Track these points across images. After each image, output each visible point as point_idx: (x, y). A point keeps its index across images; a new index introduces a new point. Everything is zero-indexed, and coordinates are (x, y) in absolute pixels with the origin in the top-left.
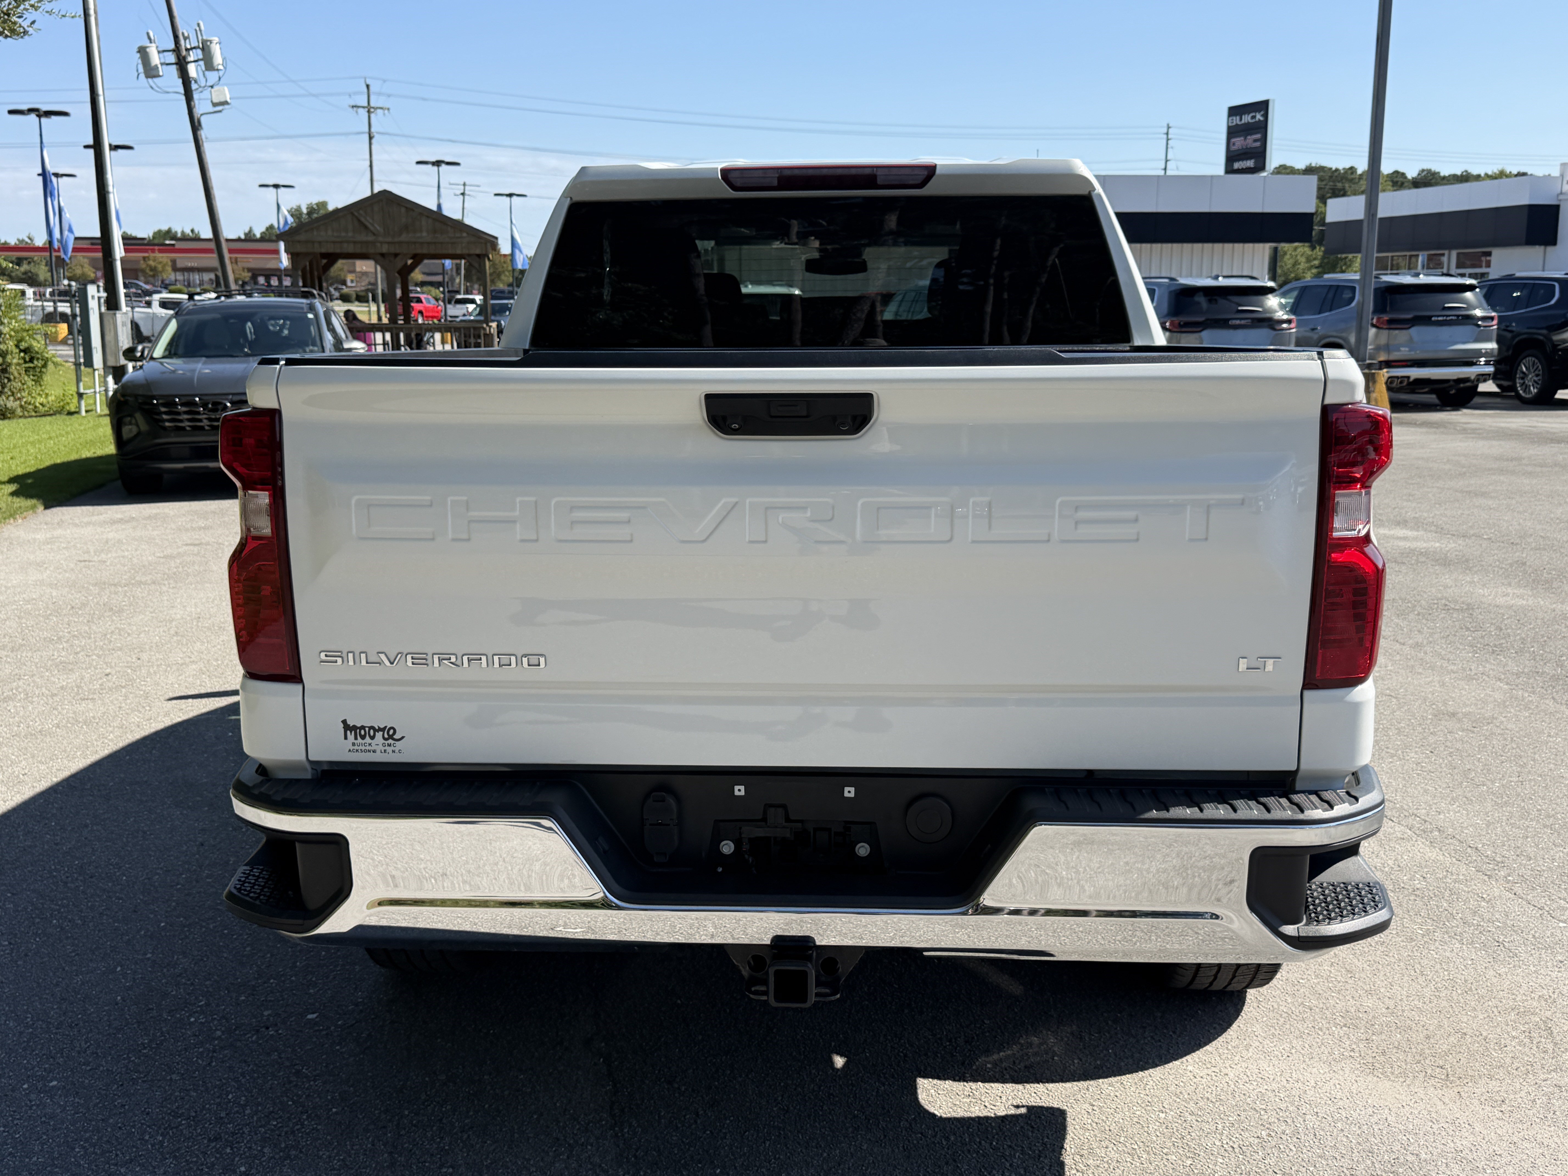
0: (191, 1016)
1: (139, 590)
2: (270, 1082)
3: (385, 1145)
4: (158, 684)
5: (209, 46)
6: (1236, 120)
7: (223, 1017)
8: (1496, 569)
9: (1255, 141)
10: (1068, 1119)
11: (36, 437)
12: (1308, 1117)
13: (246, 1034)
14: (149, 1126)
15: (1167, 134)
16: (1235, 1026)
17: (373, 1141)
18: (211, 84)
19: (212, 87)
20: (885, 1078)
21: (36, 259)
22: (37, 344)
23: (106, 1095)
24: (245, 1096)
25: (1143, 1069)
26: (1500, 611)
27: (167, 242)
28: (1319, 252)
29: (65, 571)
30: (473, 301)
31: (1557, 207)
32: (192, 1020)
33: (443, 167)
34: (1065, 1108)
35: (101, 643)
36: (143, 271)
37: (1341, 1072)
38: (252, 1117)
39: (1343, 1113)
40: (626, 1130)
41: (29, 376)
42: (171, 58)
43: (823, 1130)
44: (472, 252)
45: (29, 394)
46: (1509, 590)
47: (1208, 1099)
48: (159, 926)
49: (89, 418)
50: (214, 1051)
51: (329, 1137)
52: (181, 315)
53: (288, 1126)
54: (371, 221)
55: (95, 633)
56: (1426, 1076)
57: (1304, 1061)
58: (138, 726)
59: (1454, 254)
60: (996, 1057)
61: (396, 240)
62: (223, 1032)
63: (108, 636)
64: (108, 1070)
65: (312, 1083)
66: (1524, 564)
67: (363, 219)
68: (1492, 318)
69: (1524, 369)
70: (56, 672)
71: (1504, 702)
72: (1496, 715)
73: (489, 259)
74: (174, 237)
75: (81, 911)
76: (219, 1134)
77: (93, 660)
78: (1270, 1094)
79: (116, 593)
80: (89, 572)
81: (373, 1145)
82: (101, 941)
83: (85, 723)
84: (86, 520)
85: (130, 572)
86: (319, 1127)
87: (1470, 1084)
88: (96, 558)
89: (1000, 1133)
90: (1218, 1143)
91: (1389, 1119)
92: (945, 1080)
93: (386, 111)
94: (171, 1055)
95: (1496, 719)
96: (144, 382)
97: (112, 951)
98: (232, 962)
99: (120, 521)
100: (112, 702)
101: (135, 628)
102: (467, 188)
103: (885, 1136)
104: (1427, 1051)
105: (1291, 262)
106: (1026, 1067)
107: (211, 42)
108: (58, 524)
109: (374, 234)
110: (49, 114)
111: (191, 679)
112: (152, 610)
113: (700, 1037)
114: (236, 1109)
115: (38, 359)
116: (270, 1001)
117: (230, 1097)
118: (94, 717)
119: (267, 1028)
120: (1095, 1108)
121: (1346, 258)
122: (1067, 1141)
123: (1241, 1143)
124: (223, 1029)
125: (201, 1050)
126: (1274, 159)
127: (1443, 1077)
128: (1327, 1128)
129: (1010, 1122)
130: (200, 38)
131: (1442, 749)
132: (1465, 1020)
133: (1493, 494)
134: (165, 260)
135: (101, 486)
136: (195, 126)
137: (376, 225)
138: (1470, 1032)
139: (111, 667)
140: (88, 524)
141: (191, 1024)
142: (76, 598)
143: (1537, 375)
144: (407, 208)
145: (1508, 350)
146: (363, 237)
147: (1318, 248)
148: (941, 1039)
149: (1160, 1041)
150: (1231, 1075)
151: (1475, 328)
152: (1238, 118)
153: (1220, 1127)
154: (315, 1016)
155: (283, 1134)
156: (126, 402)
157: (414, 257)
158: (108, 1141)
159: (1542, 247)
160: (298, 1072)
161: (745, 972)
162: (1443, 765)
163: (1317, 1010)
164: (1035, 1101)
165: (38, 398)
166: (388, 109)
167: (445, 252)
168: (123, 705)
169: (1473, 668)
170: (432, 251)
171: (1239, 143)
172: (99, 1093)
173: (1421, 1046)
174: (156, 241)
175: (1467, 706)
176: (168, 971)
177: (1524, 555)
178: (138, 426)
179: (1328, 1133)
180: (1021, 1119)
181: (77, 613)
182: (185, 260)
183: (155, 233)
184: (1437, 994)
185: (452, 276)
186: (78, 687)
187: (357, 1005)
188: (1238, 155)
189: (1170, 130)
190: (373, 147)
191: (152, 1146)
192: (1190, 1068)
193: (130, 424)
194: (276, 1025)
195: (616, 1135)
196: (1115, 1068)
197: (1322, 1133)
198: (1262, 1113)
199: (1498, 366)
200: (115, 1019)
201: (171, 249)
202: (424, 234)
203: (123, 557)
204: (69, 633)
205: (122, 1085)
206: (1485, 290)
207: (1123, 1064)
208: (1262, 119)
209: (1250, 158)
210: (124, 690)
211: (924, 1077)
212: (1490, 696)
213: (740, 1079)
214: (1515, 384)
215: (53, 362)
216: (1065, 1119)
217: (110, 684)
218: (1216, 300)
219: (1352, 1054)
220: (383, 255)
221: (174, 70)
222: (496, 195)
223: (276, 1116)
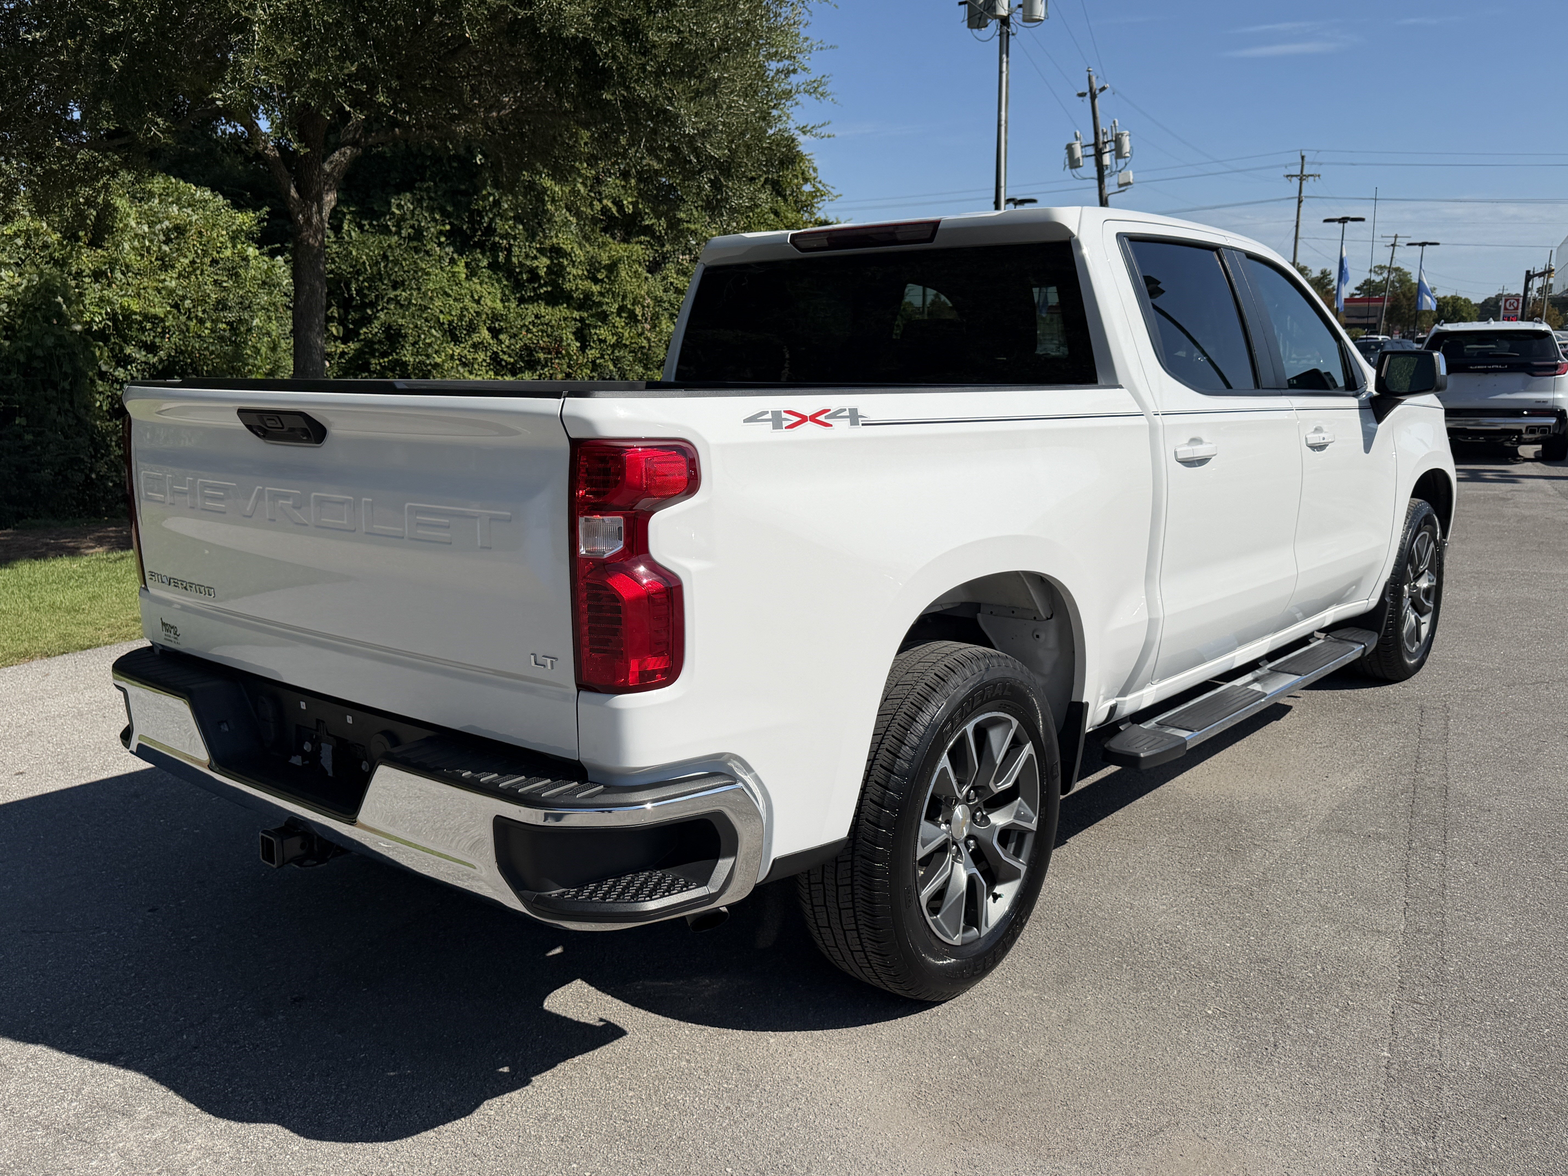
5: (1120, 139)
10: (616, 1040)
16: (874, 1025)
18: (1119, 169)
19: (1120, 171)
25: (738, 1028)
42: (1091, 151)
60: (656, 983)
87: (977, 1142)
89: (556, 1032)
102: (1398, 240)
103: (488, 1006)
107: (1122, 135)
122: (586, 1054)
129: (577, 1028)
130: (1114, 132)
148: (645, 959)
173: (1003, 1099)
180: (587, 1029)
190: (1301, 209)
196: (718, 1020)
207: (730, 1019)
213: (480, 942)
216: (614, 1040)
221: (1092, 161)
222: (1414, 244)
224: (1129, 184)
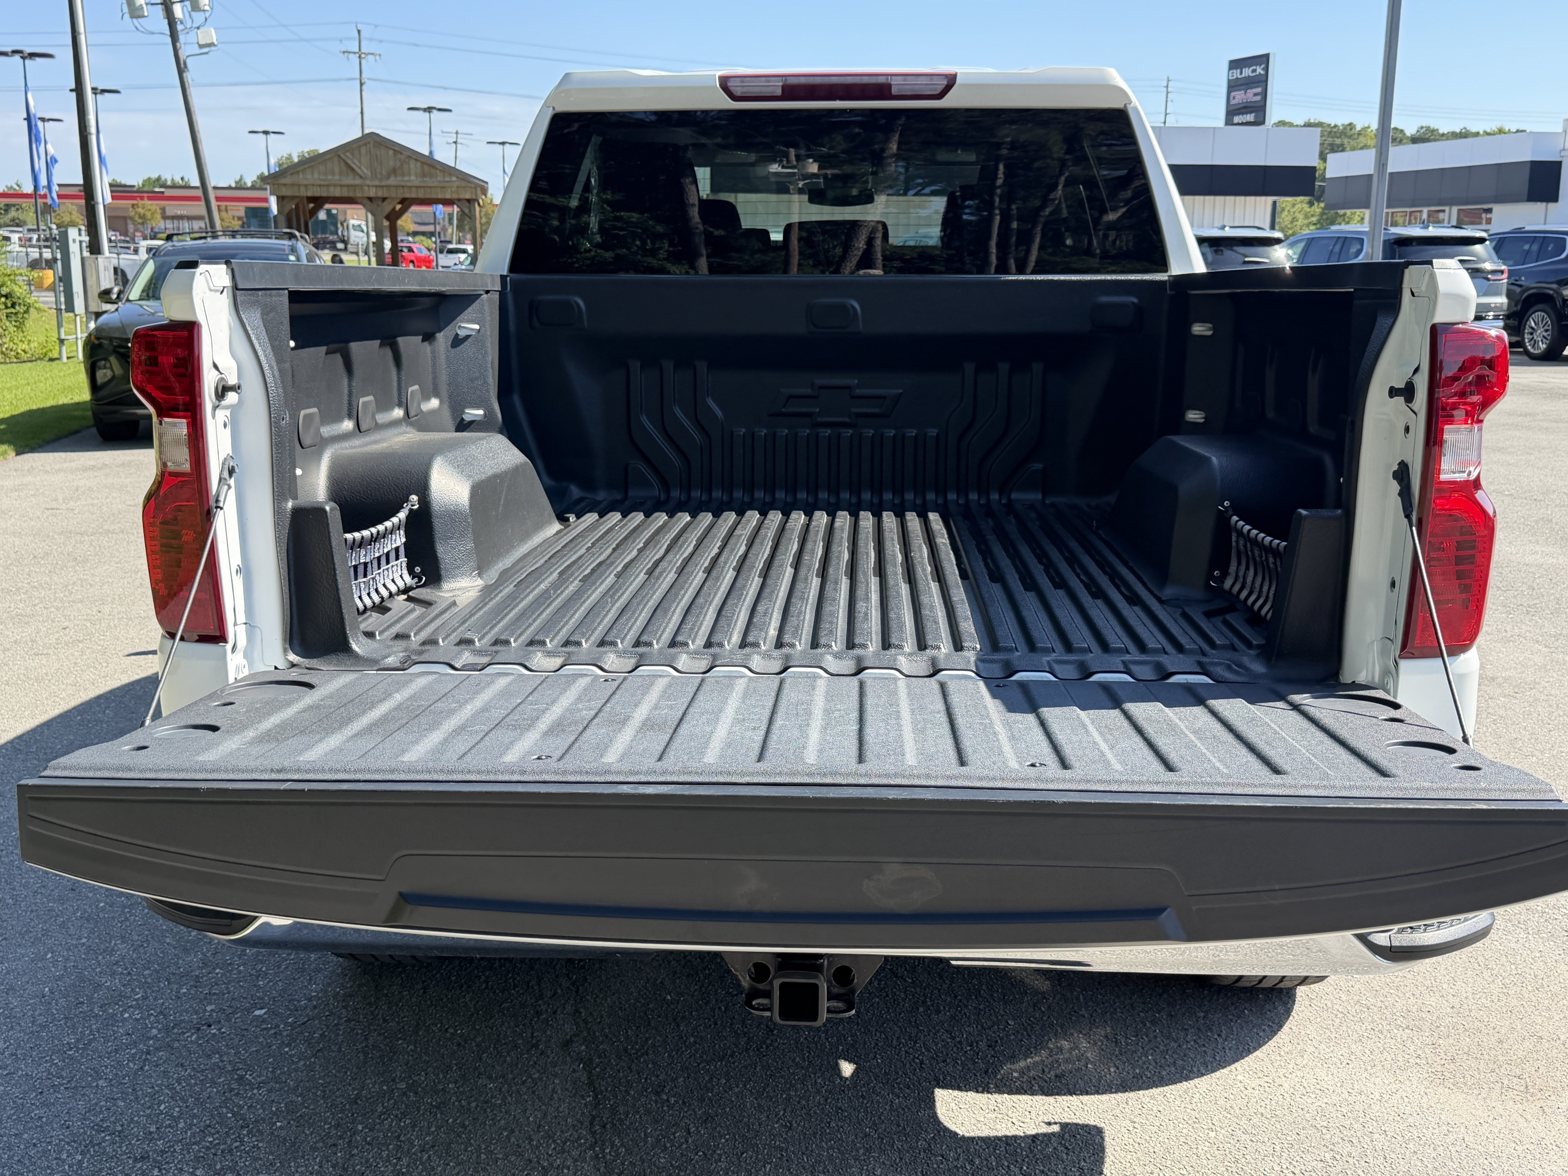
0: (125, 1011)
1: (106, 539)
2: (208, 1090)
3: (334, 1166)
4: (118, 639)
6: (1236, 74)
7: (161, 1013)
8: (1522, 526)
9: (1256, 95)
10: (1106, 1139)
11: (14, 383)
12: (1376, 1136)
13: (184, 1033)
14: (68, 1143)
15: (1167, 87)
16: (1286, 1028)
17: (321, 1162)
18: (197, 25)
19: (198, 28)
20: (900, 1089)
21: (24, 205)
22: (20, 290)
23: (22, 1104)
24: (179, 1107)
25: (1187, 1078)
26: (1531, 570)
27: (157, 190)
28: (1318, 208)
29: (31, 519)
30: (464, 251)
31: (1558, 165)
32: (126, 1015)
33: (435, 114)
34: (1102, 1125)
35: (62, 595)
36: (132, 218)
37: (1407, 1082)
38: (186, 1132)
39: (1415, 1132)
40: (608, 1151)
41: (11, 322)
43: (831, 1152)
44: (462, 196)
45: (10, 340)
46: (1538, 548)
47: (1262, 1115)
48: (97, 907)
49: (70, 364)
50: (148, 1053)
51: (270, 1157)
52: (159, 256)
53: (225, 1143)
54: (358, 163)
55: (56, 583)
56: (1502, 1087)
57: (1366, 1070)
58: (93, 684)
59: (1455, 209)
60: (1022, 1064)
61: (384, 183)
62: (159, 1030)
63: (70, 588)
64: (27, 1075)
65: (255, 1091)
66: (1550, 521)
67: (350, 162)
68: (1502, 272)
69: (1533, 324)
70: (11, 624)
71: (1546, 666)
72: (1537, 680)
73: (479, 204)
74: (164, 186)
75: (14, 889)
76: (147, 1152)
77: (51, 612)
78: (1330, 1108)
79: (81, 542)
80: (55, 520)
81: (321, 1167)
82: (32, 924)
83: (37, 679)
84: (57, 467)
85: (98, 520)
86: (260, 1145)
87: (1553, 1098)
88: (64, 506)
89: (1031, 1155)
90: (1277, 1168)
91: (1467, 1139)
92: (967, 1091)
93: (378, 57)
94: (100, 1057)
95: (1539, 683)
96: (120, 325)
97: (43, 935)
98: (175, 948)
99: (92, 468)
100: (67, 657)
101: (98, 579)
102: (459, 136)
103: (901, 1159)
104: (1501, 1058)
105: (1290, 218)
106: (1056, 1076)
108: (28, 470)
109: (361, 177)
110: (32, 55)
111: (153, 633)
112: (117, 560)
113: (692, 1040)
114: (168, 1122)
115: (20, 304)
116: (214, 994)
117: (162, 1107)
118: (47, 674)
119: (210, 1026)
120: (1136, 1125)
121: (1345, 215)
122: (1106, 1165)
123: (1303, 1167)
124: (160, 1026)
125: (133, 1051)
126: (1274, 114)
127: (1522, 1089)
128: (1398, 1150)
129: (1042, 1142)
131: (1484, 716)
132: (1540, 1021)
133: (1510, 450)
134: (154, 208)
135: (76, 432)
136: (181, 69)
137: (363, 168)
138: (1545, 1035)
139: (70, 620)
140: (59, 471)
141: (124, 1020)
142: (39, 547)
143: (1547, 331)
144: (394, 150)
145: (1516, 305)
146: (350, 180)
147: (1316, 204)
148: (960, 1042)
149: (1204, 1045)
150: (1286, 1086)
151: (1485, 281)
152: (1239, 71)
153: (1277, 1148)
154: (263, 1011)
155: (219, 1152)
156: (100, 345)
157: (403, 201)
158: (19, 1161)
159: (1544, 204)
160: (241, 1078)
161: (746, 982)
162: (1488, 734)
163: (1376, 1009)
164: (1068, 1118)
165: (20, 344)
166: (380, 55)
167: (434, 196)
168: (79, 661)
169: (1508, 629)
170: (421, 195)
171: (1239, 97)
172: (14, 1102)
173: (1494, 1052)
174: (146, 189)
175: (1506, 670)
176: (104, 958)
177: (1549, 512)
178: (112, 370)
179: (1400, 1156)
180: (1053, 1138)
181: (39, 563)
182: (174, 209)
183: (145, 181)
184: (1505, 991)
185: (444, 226)
186: (32, 641)
187: (310, 1000)
188: (1239, 109)
189: (1170, 83)
190: (364, 93)
191: (69, 1167)
192: (1240, 1078)
193: (105, 368)
194: (220, 1022)
195: (597, 1156)
196: (1155, 1078)
197: (1393, 1156)
198: (1324, 1131)
199: (1508, 321)
200: (40, 1015)
201: (160, 197)
202: (413, 178)
203: (92, 505)
204: (29, 583)
205: (41, 1093)
206: (1494, 244)
207: (1164, 1073)
208: (1262, 72)
209: (1251, 112)
210: (80, 645)
211: (943, 1087)
212: (1530, 659)
213: (737, 1090)
214: (1523, 339)
215: (35, 308)
216: (1103, 1139)
217: (67, 639)
218: (1222, 251)
219: (1418, 1061)
220: (370, 199)
221: (159, 10)
222: (488, 143)
223: (213, 1131)
224: (212, 45)
